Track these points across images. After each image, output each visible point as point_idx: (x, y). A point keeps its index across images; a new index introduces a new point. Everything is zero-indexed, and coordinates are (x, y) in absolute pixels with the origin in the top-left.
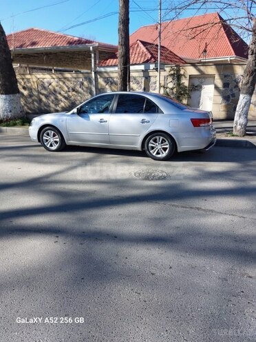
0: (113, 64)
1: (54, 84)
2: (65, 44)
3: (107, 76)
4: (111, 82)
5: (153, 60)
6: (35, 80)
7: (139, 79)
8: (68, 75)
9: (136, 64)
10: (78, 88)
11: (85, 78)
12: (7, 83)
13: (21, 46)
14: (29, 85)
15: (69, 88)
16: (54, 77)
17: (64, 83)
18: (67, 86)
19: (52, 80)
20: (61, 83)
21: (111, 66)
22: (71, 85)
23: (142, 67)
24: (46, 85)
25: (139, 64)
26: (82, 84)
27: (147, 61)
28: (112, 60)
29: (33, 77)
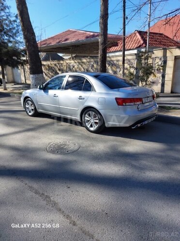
0: (114, 50)
1: (76, 67)
2: (84, 39)
3: (110, 60)
4: (112, 64)
5: (144, 45)
6: (65, 64)
7: (132, 61)
8: (84, 60)
9: (130, 50)
10: (90, 69)
11: (95, 62)
12: (34, 67)
13: (59, 42)
14: (62, 68)
15: (84, 70)
16: (76, 62)
17: (82, 66)
18: (83, 68)
19: (75, 64)
20: (80, 66)
21: (113, 52)
22: (86, 67)
23: (135, 52)
24: (72, 67)
25: (133, 49)
26: (93, 66)
27: (140, 46)
28: (114, 47)
29: (64, 62)
